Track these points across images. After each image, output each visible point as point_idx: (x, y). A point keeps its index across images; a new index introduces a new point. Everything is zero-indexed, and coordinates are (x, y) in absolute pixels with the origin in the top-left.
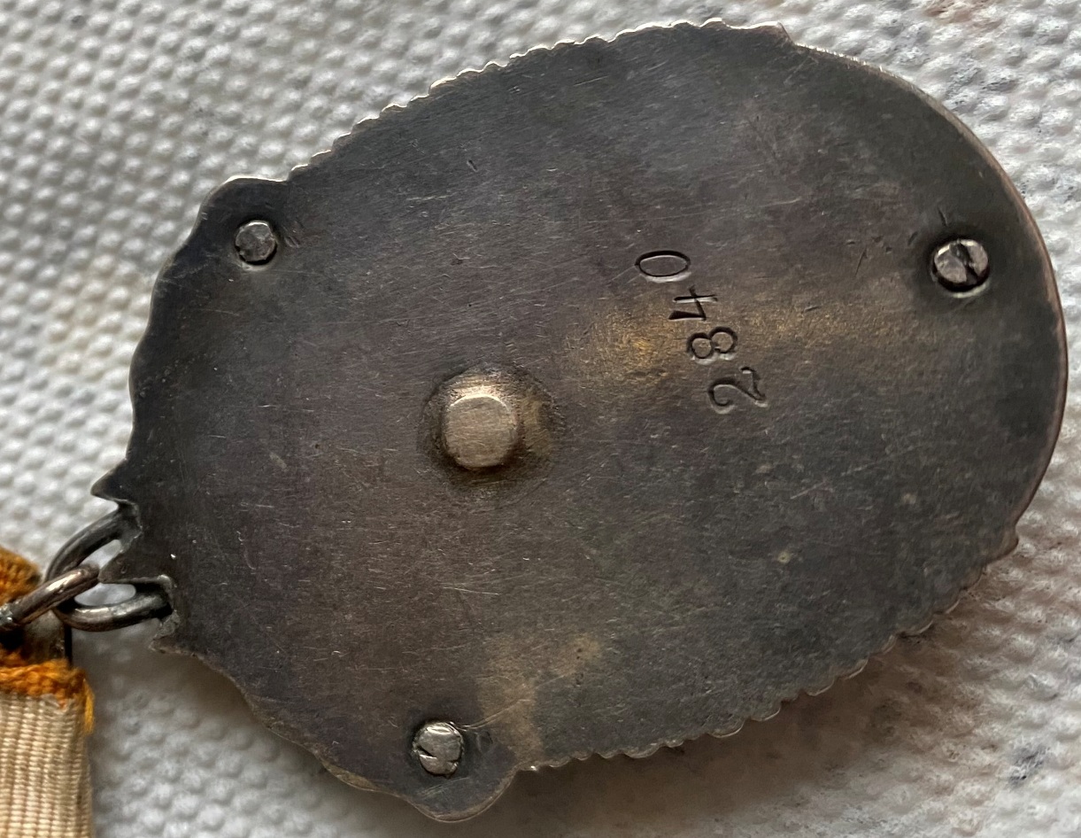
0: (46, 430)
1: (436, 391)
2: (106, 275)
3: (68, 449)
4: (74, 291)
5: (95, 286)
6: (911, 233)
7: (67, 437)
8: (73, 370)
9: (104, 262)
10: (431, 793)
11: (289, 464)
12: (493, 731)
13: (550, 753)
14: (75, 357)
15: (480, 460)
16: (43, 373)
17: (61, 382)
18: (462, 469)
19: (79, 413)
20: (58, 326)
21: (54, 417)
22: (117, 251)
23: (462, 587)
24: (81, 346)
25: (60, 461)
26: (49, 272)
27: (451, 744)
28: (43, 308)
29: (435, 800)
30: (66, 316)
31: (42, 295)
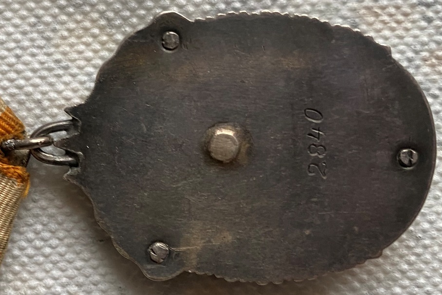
0: (45, 73)
1: (213, 126)
2: (93, 21)
3: (51, 84)
4: (78, 22)
5: (87, 24)
6: (398, 140)
7: (53, 80)
8: (65, 54)
9: (95, 15)
10: (149, 267)
11: (148, 130)
12: (181, 253)
13: (198, 269)
14: (68, 49)
15: (219, 157)
16: (52, 50)
17: (58, 56)
18: (211, 158)
19: (61, 72)
20: (66, 33)
21: (50, 70)
22: (102, 14)
23: (192, 199)
24: (72, 45)
25: (46, 88)
26: (71, 10)
27: (164, 252)
28: (63, 23)
29: (150, 270)
30: (70, 31)
31: (64, 18)
